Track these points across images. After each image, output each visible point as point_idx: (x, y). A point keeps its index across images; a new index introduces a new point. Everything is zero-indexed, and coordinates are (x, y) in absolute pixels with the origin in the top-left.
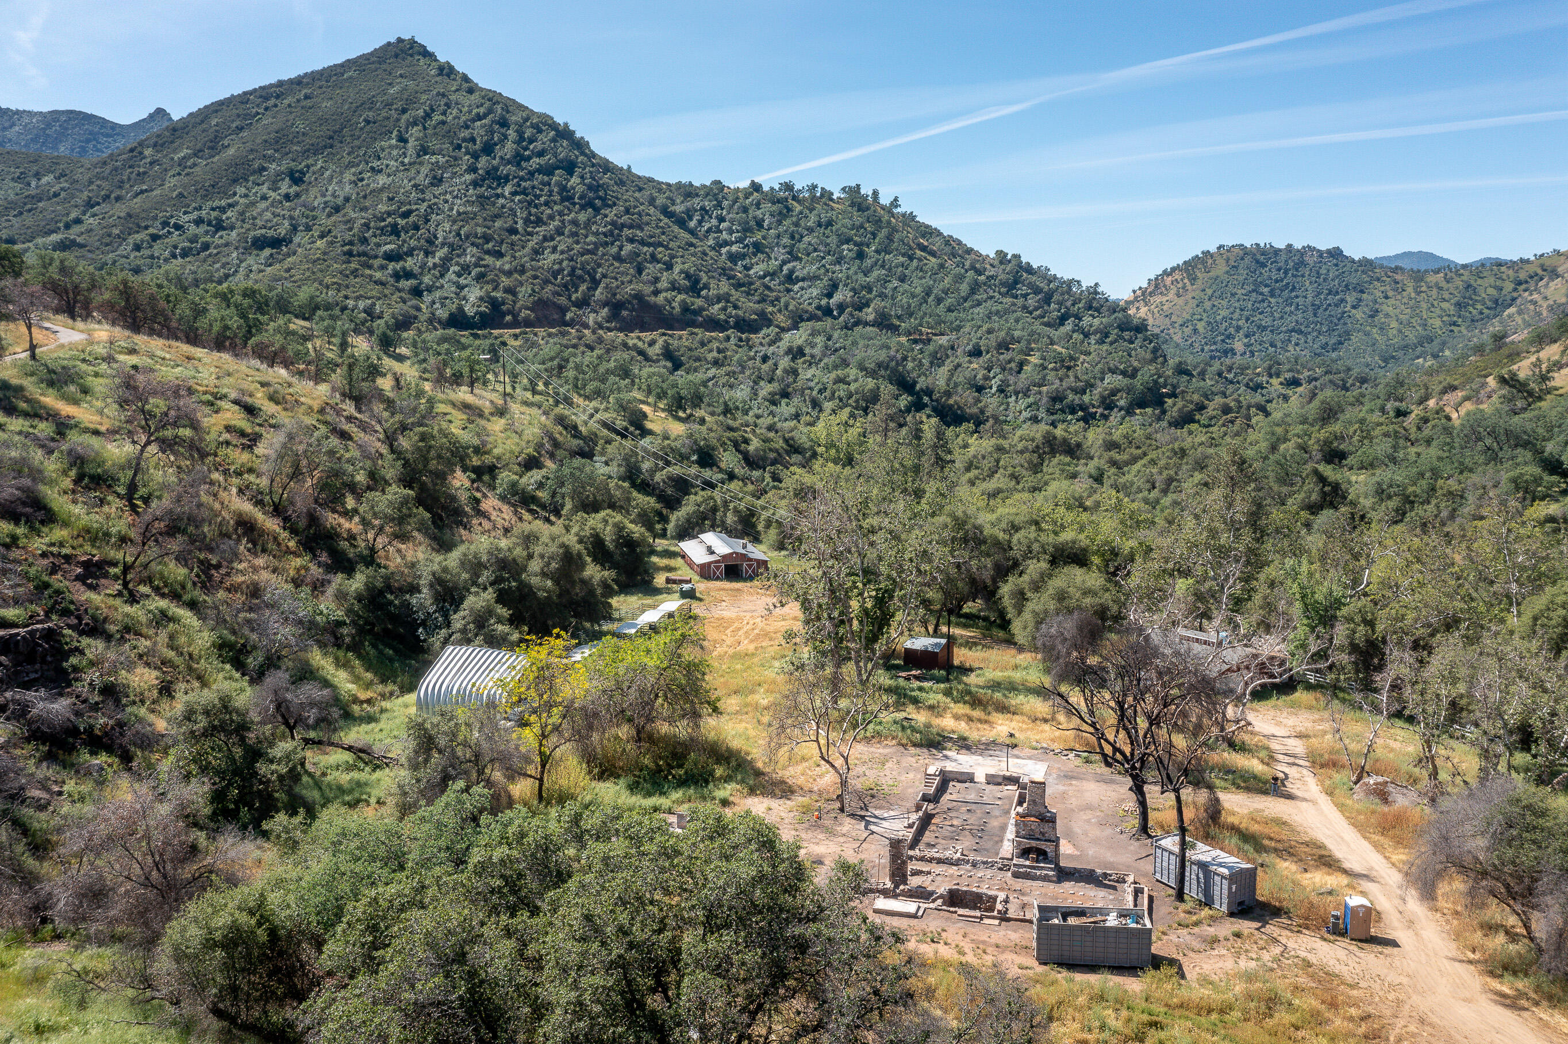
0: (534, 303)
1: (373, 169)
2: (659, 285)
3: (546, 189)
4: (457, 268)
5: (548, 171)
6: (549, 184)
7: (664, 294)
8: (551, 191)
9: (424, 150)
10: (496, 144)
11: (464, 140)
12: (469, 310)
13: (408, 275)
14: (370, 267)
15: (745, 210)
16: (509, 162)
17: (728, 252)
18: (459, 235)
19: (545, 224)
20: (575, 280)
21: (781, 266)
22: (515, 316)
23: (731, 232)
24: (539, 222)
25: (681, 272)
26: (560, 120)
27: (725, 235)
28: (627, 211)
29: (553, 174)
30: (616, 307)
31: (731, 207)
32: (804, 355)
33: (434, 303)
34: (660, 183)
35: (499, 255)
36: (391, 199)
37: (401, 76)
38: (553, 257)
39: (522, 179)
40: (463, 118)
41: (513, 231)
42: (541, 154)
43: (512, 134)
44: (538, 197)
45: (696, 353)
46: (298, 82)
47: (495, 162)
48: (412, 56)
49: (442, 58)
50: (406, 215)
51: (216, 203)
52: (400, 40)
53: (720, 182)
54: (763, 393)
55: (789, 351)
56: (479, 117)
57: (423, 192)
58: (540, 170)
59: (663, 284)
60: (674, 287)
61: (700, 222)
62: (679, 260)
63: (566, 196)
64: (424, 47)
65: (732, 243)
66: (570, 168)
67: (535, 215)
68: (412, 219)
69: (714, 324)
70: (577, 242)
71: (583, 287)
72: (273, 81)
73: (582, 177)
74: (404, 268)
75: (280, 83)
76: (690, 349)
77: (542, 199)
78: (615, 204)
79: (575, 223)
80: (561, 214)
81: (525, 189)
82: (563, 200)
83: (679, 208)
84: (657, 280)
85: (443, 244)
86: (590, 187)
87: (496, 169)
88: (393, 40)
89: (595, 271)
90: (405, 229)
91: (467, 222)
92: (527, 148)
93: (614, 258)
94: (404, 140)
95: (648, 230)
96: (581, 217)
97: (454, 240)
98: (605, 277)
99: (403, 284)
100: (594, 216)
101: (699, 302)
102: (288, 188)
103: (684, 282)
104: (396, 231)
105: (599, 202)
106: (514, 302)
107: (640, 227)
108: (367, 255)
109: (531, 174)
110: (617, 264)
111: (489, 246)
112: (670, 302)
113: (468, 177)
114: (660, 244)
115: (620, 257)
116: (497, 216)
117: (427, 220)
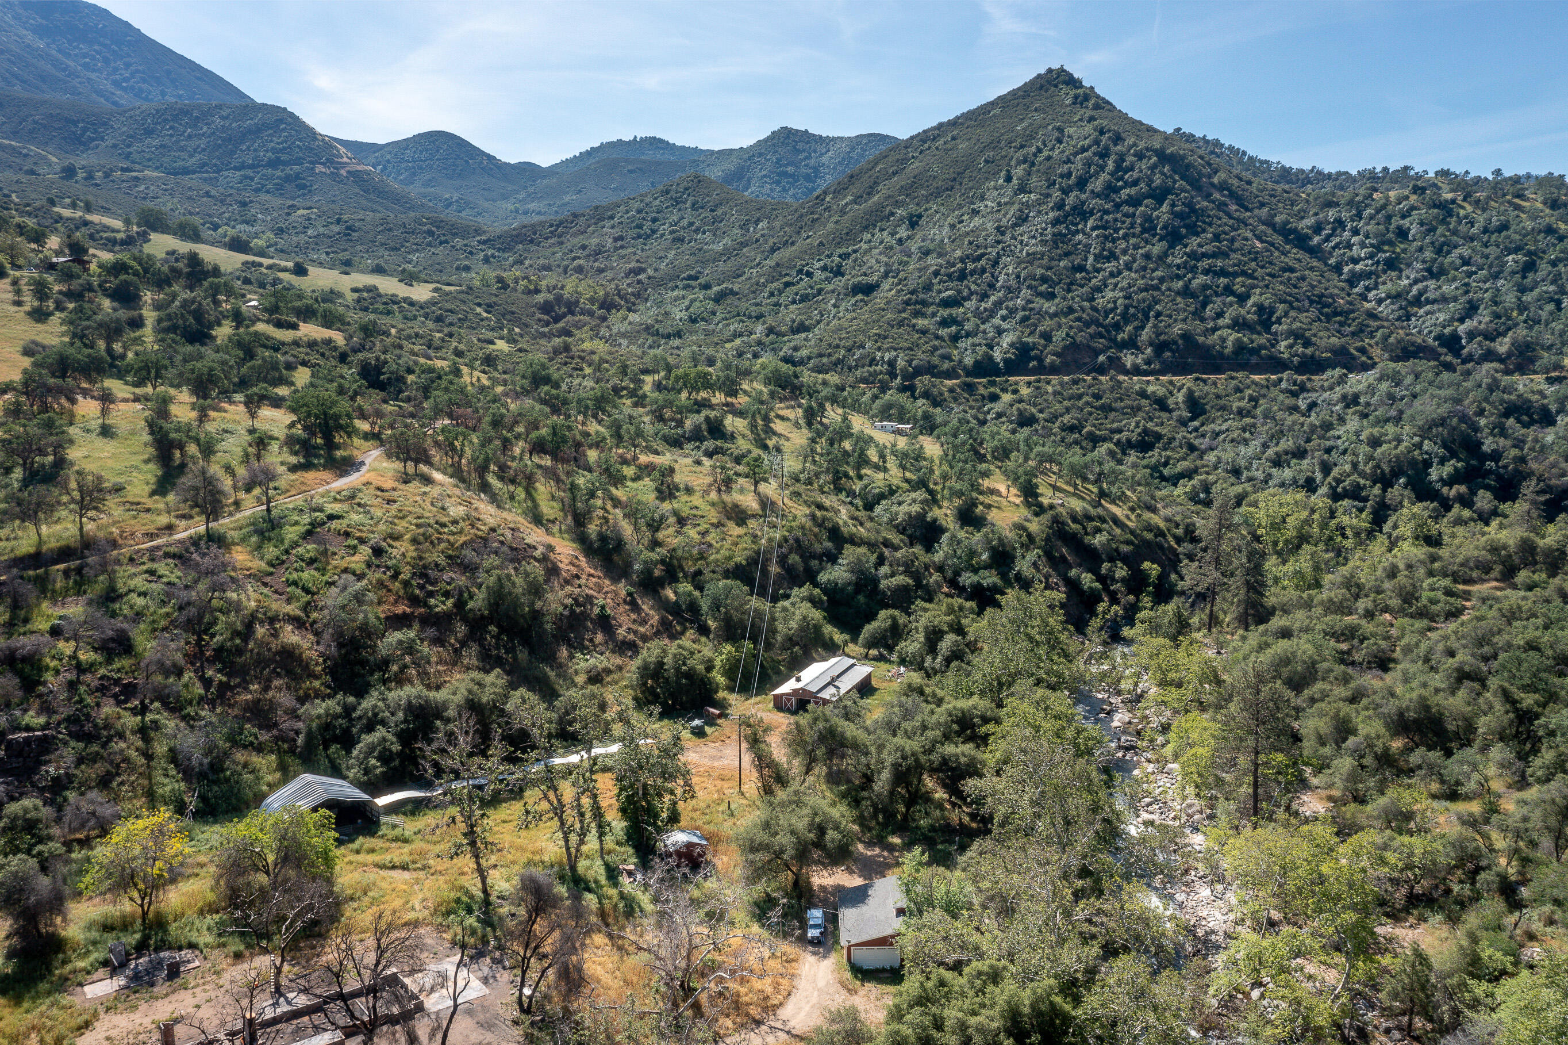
0: (1065, 347)
1: (973, 211)
2: (1220, 322)
3: (1129, 220)
4: (1004, 312)
5: (1136, 202)
6: (1133, 215)
7: (1220, 332)
8: (1132, 226)
9: (1022, 189)
10: (1090, 178)
11: (1062, 176)
12: (997, 355)
13: (954, 320)
14: (923, 315)
16: (1098, 196)
17: (1351, 271)
18: (1018, 277)
19: (1117, 259)
20: (1126, 318)
21: (1411, 285)
22: (1040, 359)
23: (1362, 245)
24: (1112, 256)
25: (1255, 304)
27: (1355, 251)
28: (1217, 237)
29: (1140, 205)
30: (1160, 348)
31: (1372, 216)
33: (966, 350)
35: (1052, 296)
36: (970, 243)
37: (1036, 110)
38: (1111, 294)
39: (1107, 212)
40: (1067, 152)
41: (1081, 268)
42: (1135, 183)
43: (1111, 165)
44: (1117, 230)
45: (1222, 402)
46: (953, 123)
47: (1083, 197)
48: (1056, 86)
49: (1086, 83)
50: (979, 258)
51: (843, 250)
52: (1050, 71)
54: (1270, 452)
55: (1344, 397)
56: (1084, 150)
57: (1003, 234)
58: (1130, 201)
59: (1225, 320)
60: (1238, 324)
61: (1327, 239)
62: (1258, 291)
63: (1149, 227)
64: (1071, 75)
65: (1357, 261)
66: (1161, 196)
67: (1110, 250)
68: (983, 262)
69: (1277, 365)
70: (1143, 278)
71: (1129, 328)
72: (934, 124)
73: (1173, 205)
74: (951, 314)
75: (941, 125)
76: (1218, 397)
77: (1121, 233)
78: (1204, 231)
79: (1147, 256)
80: (1136, 247)
81: (1107, 222)
82: (1144, 230)
84: (1220, 315)
85: (1002, 287)
86: (1176, 215)
87: (1083, 203)
88: (1042, 72)
89: (1150, 308)
90: (973, 273)
91: (1031, 263)
92: (1121, 178)
93: (1178, 293)
94: (1009, 179)
95: (1235, 257)
96: (1157, 249)
97: (1013, 283)
98: (1158, 314)
99: (944, 332)
100: (1172, 246)
101: (1261, 340)
102: (903, 232)
103: (1252, 317)
104: (962, 276)
105: (1183, 231)
106: (1045, 347)
107: (1226, 255)
108: (924, 303)
109: (1118, 206)
110: (1179, 299)
111: (1043, 288)
112: (1223, 340)
113: (1051, 215)
114: (1244, 273)
115: (1186, 292)
116: (1067, 254)
117: (996, 263)
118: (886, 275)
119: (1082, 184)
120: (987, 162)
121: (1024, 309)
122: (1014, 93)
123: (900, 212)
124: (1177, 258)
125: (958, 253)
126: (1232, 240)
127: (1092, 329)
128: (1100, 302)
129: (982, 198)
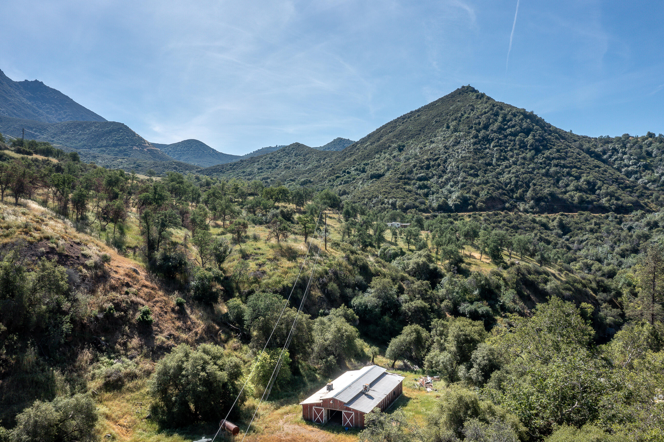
0: (487, 199)
1: (431, 141)
2: (568, 188)
3: (512, 143)
4: (452, 183)
5: (515, 134)
6: (514, 140)
7: (569, 193)
8: (514, 145)
9: (456, 130)
10: (490, 124)
11: (475, 124)
12: (450, 203)
13: (425, 187)
14: (409, 184)
15: (641, 147)
16: (495, 132)
17: (626, 171)
18: (458, 167)
19: (508, 160)
20: (517, 186)
22: (474, 205)
23: (630, 159)
24: (505, 159)
25: (585, 181)
26: (529, 110)
27: (626, 162)
28: (558, 151)
29: (517, 135)
30: (538, 200)
31: (631, 147)
32: (659, 227)
33: (433, 200)
34: (590, 138)
35: (477, 176)
36: (431, 153)
37: (458, 101)
38: (507, 176)
39: (500, 139)
40: (477, 114)
41: (490, 164)
42: (513, 126)
43: (500, 119)
44: (507, 147)
45: (580, 225)
46: (418, 111)
47: (487, 133)
48: (467, 93)
49: (481, 91)
50: (436, 160)
51: (366, 162)
52: (463, 87)
53: (628, 135)
54: (617, 249)
55: (648, 224)
56: (485, 113)
57: (448, 149)
58: (512, 134)
59: (571, 187)
60: (578, 189)
61: (610, 157)
62: (585, 175)
63: (523, 146)
64: (473, 88)
65: (628, 166)
66: (527, 132)
67: (504, 156)
68: (439, 161)
69: (603, 209)
70: (523, 168)
71: (520, 191)
73: (534, 136)
74: (424, 184)
75: (412, 112)
76: (576, 223)
77: (509, 148)
78: (551, 148)
80: (518, 154)
81: (501, 144)
82: (521, 147)
83: (599, 150)
84: (567, 185)
85: (450, 172)
86: (537, 140)
87: (488, 135)
88: (460, 88)
89: (529, 182)
90: (433, 166)
91: (464, 161)
92: (506, 124)
93: (543, 175)
94: (448, 127)
95: (569, 160)
96: (529, 155)
97: (455, 170)
98: (534, 185)
99: (420, 192)
100: (536, 154)
101: (593, 197)
102: (395, 153)
103: (585, 186)
104: (428, 167)
105: (541, 147)
106: (476, 199)
107: (564, 159)
108: (409, 179)
109: (506, 137)
110: (544, 178)
111: (472, 172)
112: (572, 197)
113: (472, 140)
114: (575, 167)
115: (547, 174)
116: (482, 158)
117: (445, 161)
118: (388, 170)
119: (486, 127)
120: (436, 122)
121: (462, 181)
122: (447, 97)
123: (394, 145)
124: (540, 159)
125: (425, 157)
126: (566, 153)
127: (500, 191)
128: (502, 179)
129: (435, 136)
